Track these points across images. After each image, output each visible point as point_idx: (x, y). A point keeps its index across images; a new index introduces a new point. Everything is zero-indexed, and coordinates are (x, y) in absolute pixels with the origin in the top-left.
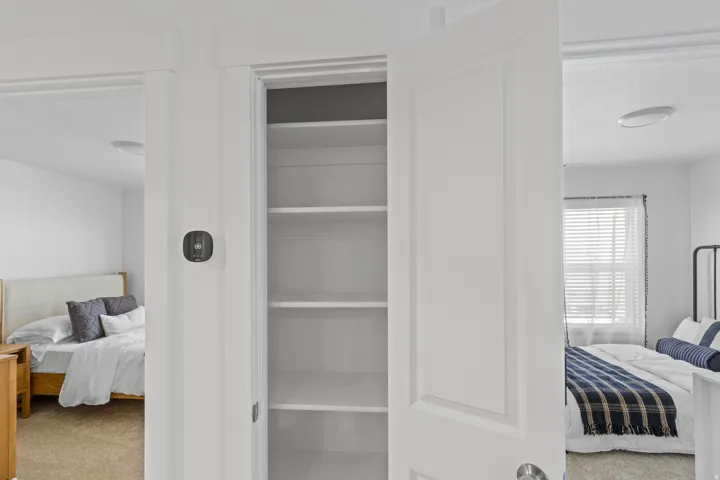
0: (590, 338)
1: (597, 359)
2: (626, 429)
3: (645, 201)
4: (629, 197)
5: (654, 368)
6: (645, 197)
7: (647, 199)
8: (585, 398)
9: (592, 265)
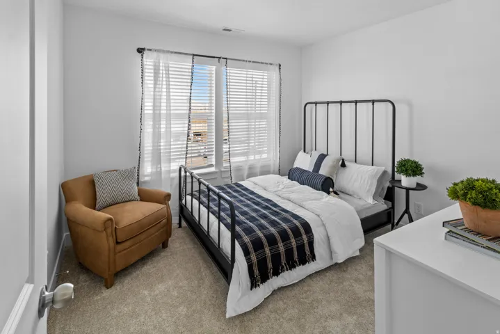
0: (246, 173)
1: (252, 193)
2: (283, 267)
3: (280, 68)
4: (271, 64)
5: (293, 196)
6: (280, 65)
7: (281, 67)
8: (250, 247)
9: (248, 113)
